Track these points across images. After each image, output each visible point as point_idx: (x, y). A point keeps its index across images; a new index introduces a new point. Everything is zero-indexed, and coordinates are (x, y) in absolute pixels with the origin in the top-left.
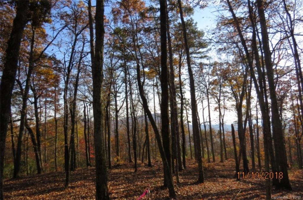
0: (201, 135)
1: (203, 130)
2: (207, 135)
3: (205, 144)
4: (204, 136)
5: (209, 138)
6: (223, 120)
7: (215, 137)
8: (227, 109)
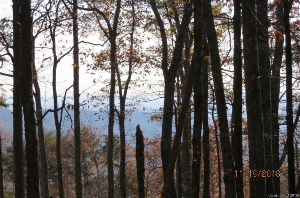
0: (43, 151)
1: (50, 134)
2: (62, 152)
3: (54, 186)
4: (51, 156)
5: (70, 163)
6: (123, 99)
7: (94, 159)
8: (138, 61)
